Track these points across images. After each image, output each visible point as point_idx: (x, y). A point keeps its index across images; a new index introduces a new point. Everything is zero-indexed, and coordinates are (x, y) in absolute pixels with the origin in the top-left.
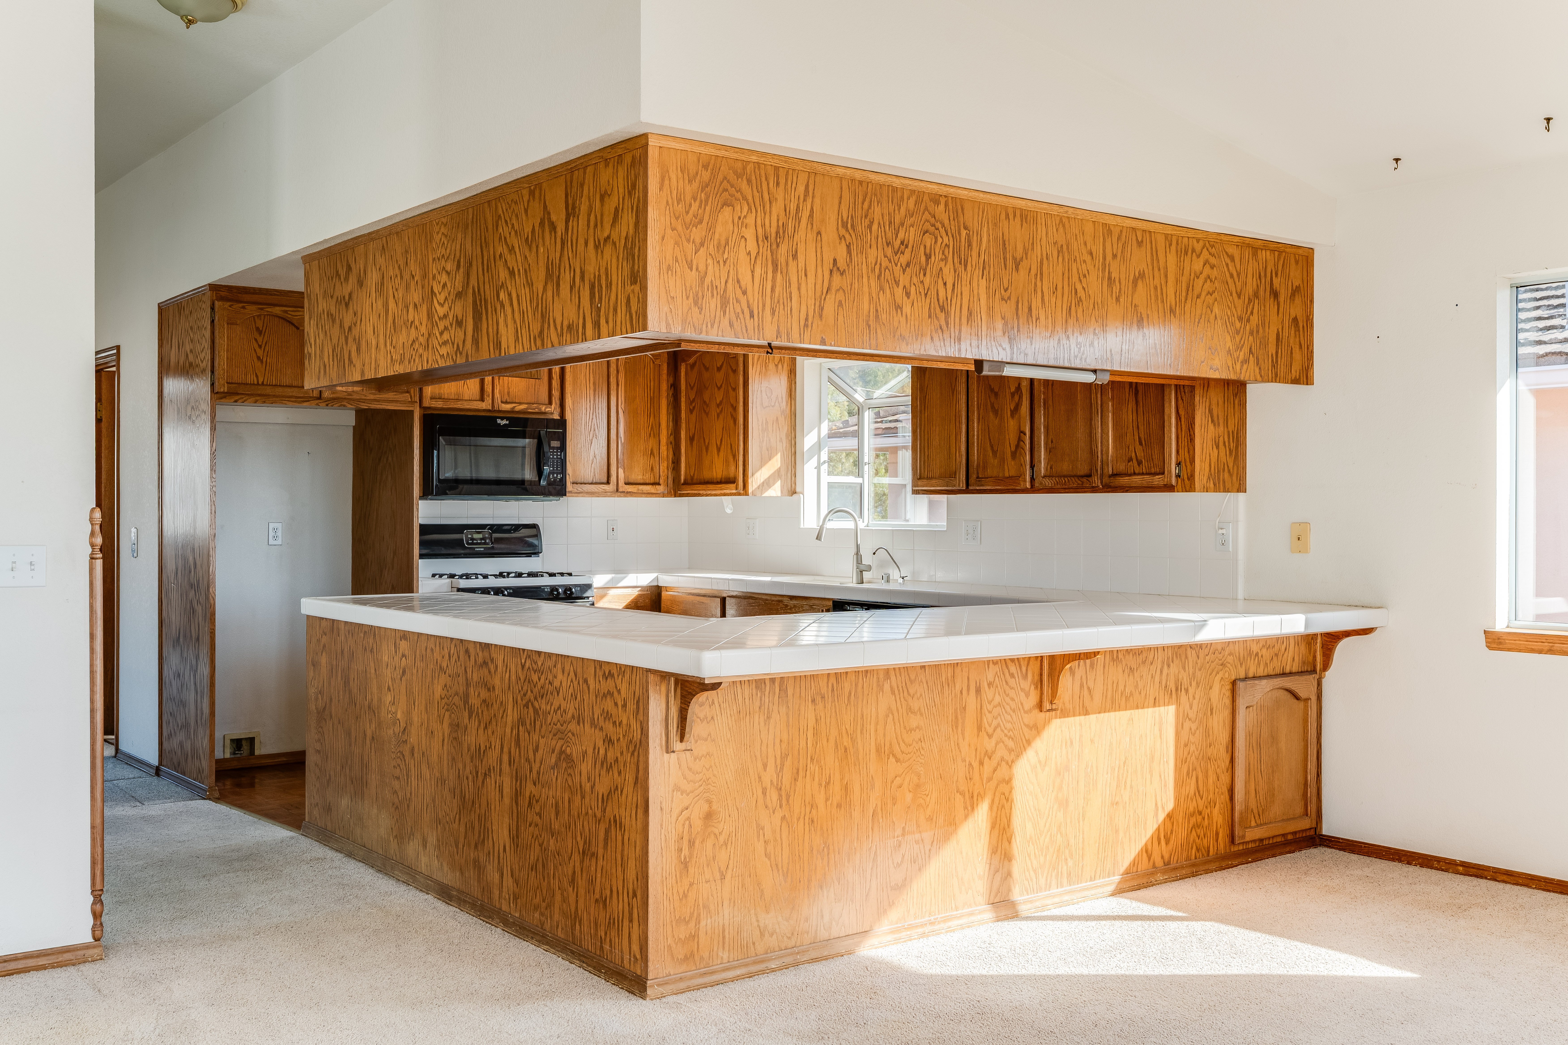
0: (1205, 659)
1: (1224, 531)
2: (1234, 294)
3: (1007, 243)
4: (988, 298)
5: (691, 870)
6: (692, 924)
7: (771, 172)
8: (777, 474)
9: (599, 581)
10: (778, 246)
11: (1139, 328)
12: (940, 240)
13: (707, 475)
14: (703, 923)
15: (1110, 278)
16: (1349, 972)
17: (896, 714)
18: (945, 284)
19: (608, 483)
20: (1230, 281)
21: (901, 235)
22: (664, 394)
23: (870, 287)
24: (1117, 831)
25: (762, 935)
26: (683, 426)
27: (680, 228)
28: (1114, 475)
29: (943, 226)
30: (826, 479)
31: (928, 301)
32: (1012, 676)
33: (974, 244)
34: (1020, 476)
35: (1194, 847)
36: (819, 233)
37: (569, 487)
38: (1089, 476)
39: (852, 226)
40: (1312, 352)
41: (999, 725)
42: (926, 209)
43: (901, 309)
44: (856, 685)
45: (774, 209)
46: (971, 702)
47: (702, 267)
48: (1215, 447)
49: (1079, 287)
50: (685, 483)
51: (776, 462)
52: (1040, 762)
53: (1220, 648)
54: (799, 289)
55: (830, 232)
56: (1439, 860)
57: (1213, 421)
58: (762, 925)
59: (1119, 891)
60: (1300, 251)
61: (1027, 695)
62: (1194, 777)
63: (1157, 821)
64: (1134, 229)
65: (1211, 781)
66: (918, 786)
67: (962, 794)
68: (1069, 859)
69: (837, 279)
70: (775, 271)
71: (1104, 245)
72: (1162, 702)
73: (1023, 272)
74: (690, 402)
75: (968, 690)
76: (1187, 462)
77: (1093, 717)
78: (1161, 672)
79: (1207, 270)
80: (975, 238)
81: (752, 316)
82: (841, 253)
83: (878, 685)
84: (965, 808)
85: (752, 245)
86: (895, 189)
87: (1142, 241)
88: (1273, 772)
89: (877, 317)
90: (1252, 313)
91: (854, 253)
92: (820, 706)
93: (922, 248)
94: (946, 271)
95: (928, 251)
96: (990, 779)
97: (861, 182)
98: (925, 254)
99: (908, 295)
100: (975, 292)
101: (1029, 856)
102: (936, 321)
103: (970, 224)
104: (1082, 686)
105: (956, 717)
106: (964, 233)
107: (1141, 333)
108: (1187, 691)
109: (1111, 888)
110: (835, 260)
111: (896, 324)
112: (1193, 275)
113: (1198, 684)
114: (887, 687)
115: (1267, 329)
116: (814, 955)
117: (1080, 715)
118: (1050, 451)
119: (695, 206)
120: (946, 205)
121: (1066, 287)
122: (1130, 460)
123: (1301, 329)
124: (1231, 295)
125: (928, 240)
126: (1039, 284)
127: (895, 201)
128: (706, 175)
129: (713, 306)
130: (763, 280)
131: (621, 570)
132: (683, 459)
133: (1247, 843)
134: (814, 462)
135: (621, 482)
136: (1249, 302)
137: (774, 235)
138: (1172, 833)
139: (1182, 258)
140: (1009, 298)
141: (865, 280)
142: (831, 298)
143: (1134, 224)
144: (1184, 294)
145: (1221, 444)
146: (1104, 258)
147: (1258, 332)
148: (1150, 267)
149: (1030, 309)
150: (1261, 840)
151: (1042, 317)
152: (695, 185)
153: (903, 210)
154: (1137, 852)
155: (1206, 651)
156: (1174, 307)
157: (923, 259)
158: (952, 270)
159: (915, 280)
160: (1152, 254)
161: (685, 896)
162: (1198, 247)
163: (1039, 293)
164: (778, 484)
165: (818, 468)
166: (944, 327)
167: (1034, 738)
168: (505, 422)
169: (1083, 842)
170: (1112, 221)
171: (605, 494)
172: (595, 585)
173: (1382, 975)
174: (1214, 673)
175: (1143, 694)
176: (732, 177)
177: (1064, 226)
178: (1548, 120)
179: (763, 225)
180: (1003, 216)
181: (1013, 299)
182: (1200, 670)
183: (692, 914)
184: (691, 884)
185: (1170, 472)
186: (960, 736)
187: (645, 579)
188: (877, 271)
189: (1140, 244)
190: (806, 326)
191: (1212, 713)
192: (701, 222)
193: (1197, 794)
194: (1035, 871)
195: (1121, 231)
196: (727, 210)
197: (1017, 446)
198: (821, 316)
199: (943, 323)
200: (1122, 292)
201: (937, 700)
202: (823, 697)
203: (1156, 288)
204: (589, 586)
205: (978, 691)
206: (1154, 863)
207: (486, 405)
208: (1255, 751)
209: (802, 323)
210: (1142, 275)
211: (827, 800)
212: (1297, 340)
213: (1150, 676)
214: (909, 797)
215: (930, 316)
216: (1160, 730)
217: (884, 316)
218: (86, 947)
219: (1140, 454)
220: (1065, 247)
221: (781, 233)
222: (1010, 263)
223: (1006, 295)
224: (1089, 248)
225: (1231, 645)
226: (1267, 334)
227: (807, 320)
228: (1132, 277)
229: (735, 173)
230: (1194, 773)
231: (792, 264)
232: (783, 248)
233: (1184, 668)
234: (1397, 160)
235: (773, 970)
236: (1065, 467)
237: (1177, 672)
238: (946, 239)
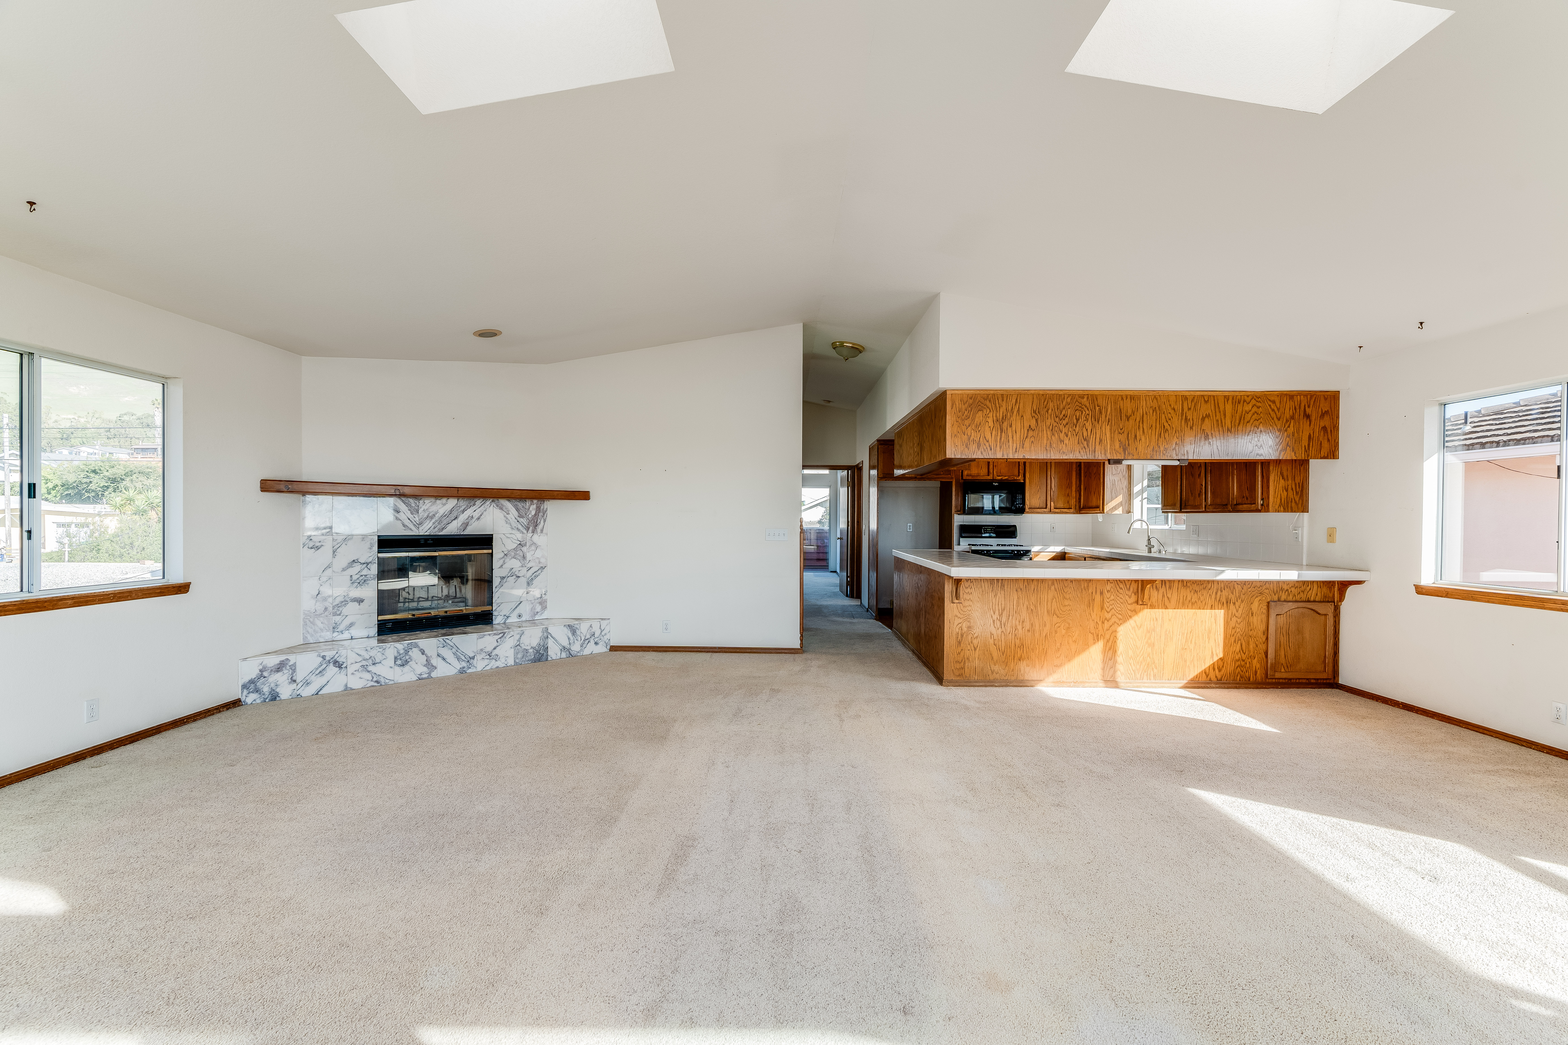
0: (1247, 590)
1: (1296, 532)
2: (1275, 419)
3: (1122, 411)
4: (1111, 433)
5: (962, 645)
6: (962, 664)
7: (1000, 397)
8: (1121, 504)
9: (1035, 549)
10: (1003, 423)
11: (1205, 439)
12: (1084, 412)
13: (1090, 504)
14: (966, 664)
15: (1186, 419)
16: (1244, 725)
17: (1057, 599)
18: (1087, 430)
19: (1046, 508)
20: (1272, 413)
21: (1063, 412)
22: (1074, 469)
23: (1047, 434)
24: (1185, 661)
25: (992, 673)
26: (1082, 483)
27: (960, 421)
28: (1237, 504)
29: (1086, 406)
30: (1146, 506)
31: (1078, 437)
32: (1121, 588)
33: (1103, 412)
34: (1201, 504)
35: (1239, 675)
36: (1022, 416)
37: (1027, 510)
38: (1226, 505)
39: (1039, 412)
40: (1338, 442)
41: (1113, 608)
42: (1077, 401)
43: (1063, 442)
44: (1037, 586)
45: (1001, 410)
46: (1098, 598)
47: (969, 434)
48: (1284, 491)
49: (1166, 424)
50: (1083, 508)
51: (1120, 499)
52: (1137, 626)
53: (1259, 585)
54: (1013, 438)
55: (1028, 415)
56: (1391, 700)
57: (1283, 478)
58: (992, 669)
59: (1185, 687)
60: (1328, 393)
61: (1130, 597)
62: (1239, 644)
63: (1213, 660)
64: (1203, 396)
65: (1251, 647)
66: (1069, 628)
67: (1092, 634)
68: (1155, 669)
69: (1031, 433)
70: (1001, 432)
71: (1182, 405)
72: (1216, 607)
73: (1131, 421)
74: (1085, 473)
75: (1096, 593)
76: (1265, 498)
77: (1170, 611)
78: (1216, 593)
79: (1255, 409)
80: (1104, 409)
81: (991, 449)
82: (1033, 422)
83: (1048, 587)
84: (1094, 640)
85: (991, 424)
86: (1060, 395)
87: (1208, 400)
88: (1299, 648)
89: (1051, 445)
90: (1289, 427)
91: (1039, 422)
92: (1020, 593)
93: (1075, 416)
94: (1087, 424)
95: (1078, 417)
96: (1108, 630)
97: (1043, 395)
98: (1076, 419)
99: (1067, 436)
100: (1104, 432)
101: (1131, 664)
102: (1082, 445)
103: (1101, 404)
104: (1163, 596)
105: (1089, 603)
106: (1097, 408)
107: (1207, 442)
108: (1234, 604)
109: (1181, 685)
110: (1030, 426)
111: (1060, 448)
112: (1244, 413)
113: (1242, 601)
114: (1053, 588)
115: (1301, 434)
116: (1015, 684)
117: (1162, 608)
118: (1213, 493)
119: (966, 413)
120: (1088, 398)
121: (1158, 425)
122: (1244, 497)
123: (1329, 432)
124: (1273, 419)
125: (1078, 413)
126: (1141, 425)
127: (1060, 400)
128: (971, 401)
129: (974, 447)
130: (996, 436)
131: (1047, 545)
132: (1082, 498)
133: (1276, 679)
134: (1140, 498)
135: (1052, 508)
136: (1287, 421)
137: (1001, 419)
138: (1223, 667)
139: (1236, 406)
140: (1123, 433)
141: (1045, 432)
142: (1028, 440)
143: (1202, 393)
144: (1237, 422)
145: (1290, 489)
146: (1183, 410)
147: (1293, 435)
148: (1214, 411)
149: (1136, 436)
150: (1290, 679)
151: (1143, 439)
152: (966, 405)
153: (1064, 403)
154: (1199, 672)
155: (1249, 586)
156: (1230, 428)
157: (1075, 421)
158: (1091, 424)
159: (1070, 429)
160: (1215, 405)
161: (959, 653)
162: (1248, 399)
163: (1141, 429)
164: (1121, 508)
165: (1142, 501)
166: (1086, 447)
167: (1134, 615)
168: (996, 484)
169: (1164, 663)
170: (1187, 394)
171: (1045, 513)
172: (1032, 551)
173: (1265, 729)
174: (1255, 597)
175: (1204, 603)
176: (982, 400)
177: (1157, 399)
178: (1421, 323)
179: (996, 416)
180: (1120, 399)
181: (1126, 433)
182: (1244, 594)
183: (962, 661)
184: (962, 650)
185: (1258, 503)
186: (1091, 611)
187: (1059, 549)
188: (1051, 428)
189: (1206, 402)
190: (1016, 451)
191: (1252, 615)
192: (969, 418)
193: (1241, 652)
194: (1134, 671)
195: (1194, 398)
196: (980, 412)
197: (1200, 491)
198: (1023, 447)
199: (1086, 445)
200: (1195, 424)
201: (1079, 595)
202: (1021, 589)
203: (1217, 421)
204: (1029, 551)
205: (1101, 593)
206: (1210, 679)
207: (990, 477)
208: (1285, 636)
209: (1014, 451)
210: (1208, 416)
211: (1023, 628)
212: (1326, 437)
213: (1208, 595)
214: (1064, 632)
215: (1078, 443)
216: (1215, 620)
217: (1054, 445)
218: (798, 649)
219: (1247, 495)
220: (1157, 408)
221: (1004, 418)
222: (1124, 417)
223: (1121, 432)
224: (1172, 407)
225: (1267, 584)
226: (1301, 436)
227: (1016, 449)
228: (1201, 417)
229: (984, 399)
230: (1239, 642)
231: (1009, 429)
232: (1005, 424)
233: (1233, 593)
234: (1360, 347)
235: (996, 686)
236: (1218, 501)
237: (1227, 594)
238: (1087, 412)
